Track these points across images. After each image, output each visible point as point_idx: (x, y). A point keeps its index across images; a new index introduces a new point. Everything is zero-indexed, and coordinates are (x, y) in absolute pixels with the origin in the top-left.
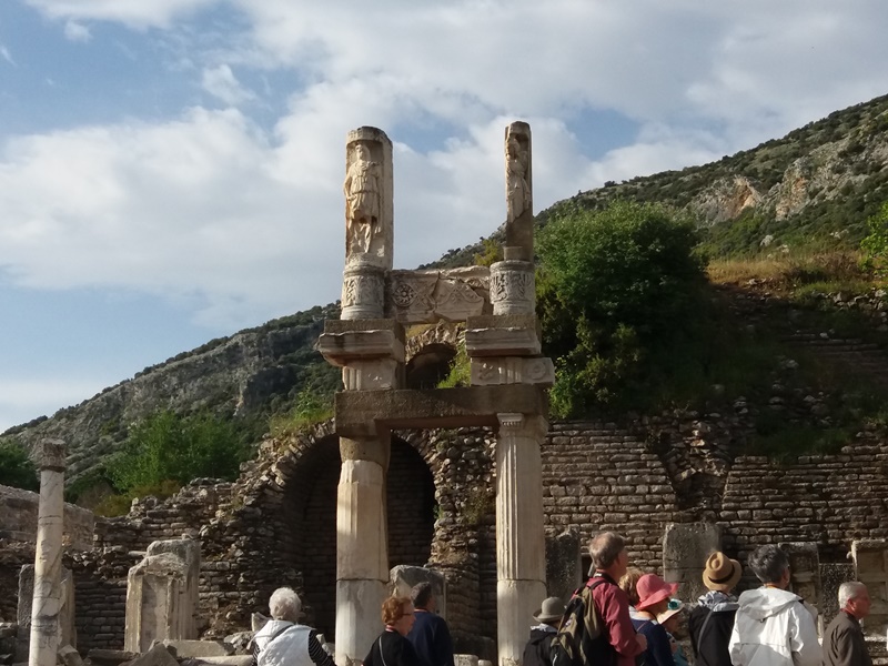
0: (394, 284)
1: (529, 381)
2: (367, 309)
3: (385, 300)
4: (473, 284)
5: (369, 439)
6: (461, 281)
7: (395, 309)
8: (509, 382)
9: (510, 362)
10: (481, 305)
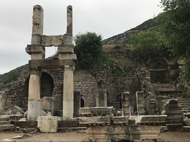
0: (43, 38)
1: (71, 59)
2: (37, 43)
3: (41, 41)
4: (60, 38)
5: (36, 70)
6: (57, 38)
7: (43, 43)
8: (67, 59)
9: (67, 54)
10: (61, 43)
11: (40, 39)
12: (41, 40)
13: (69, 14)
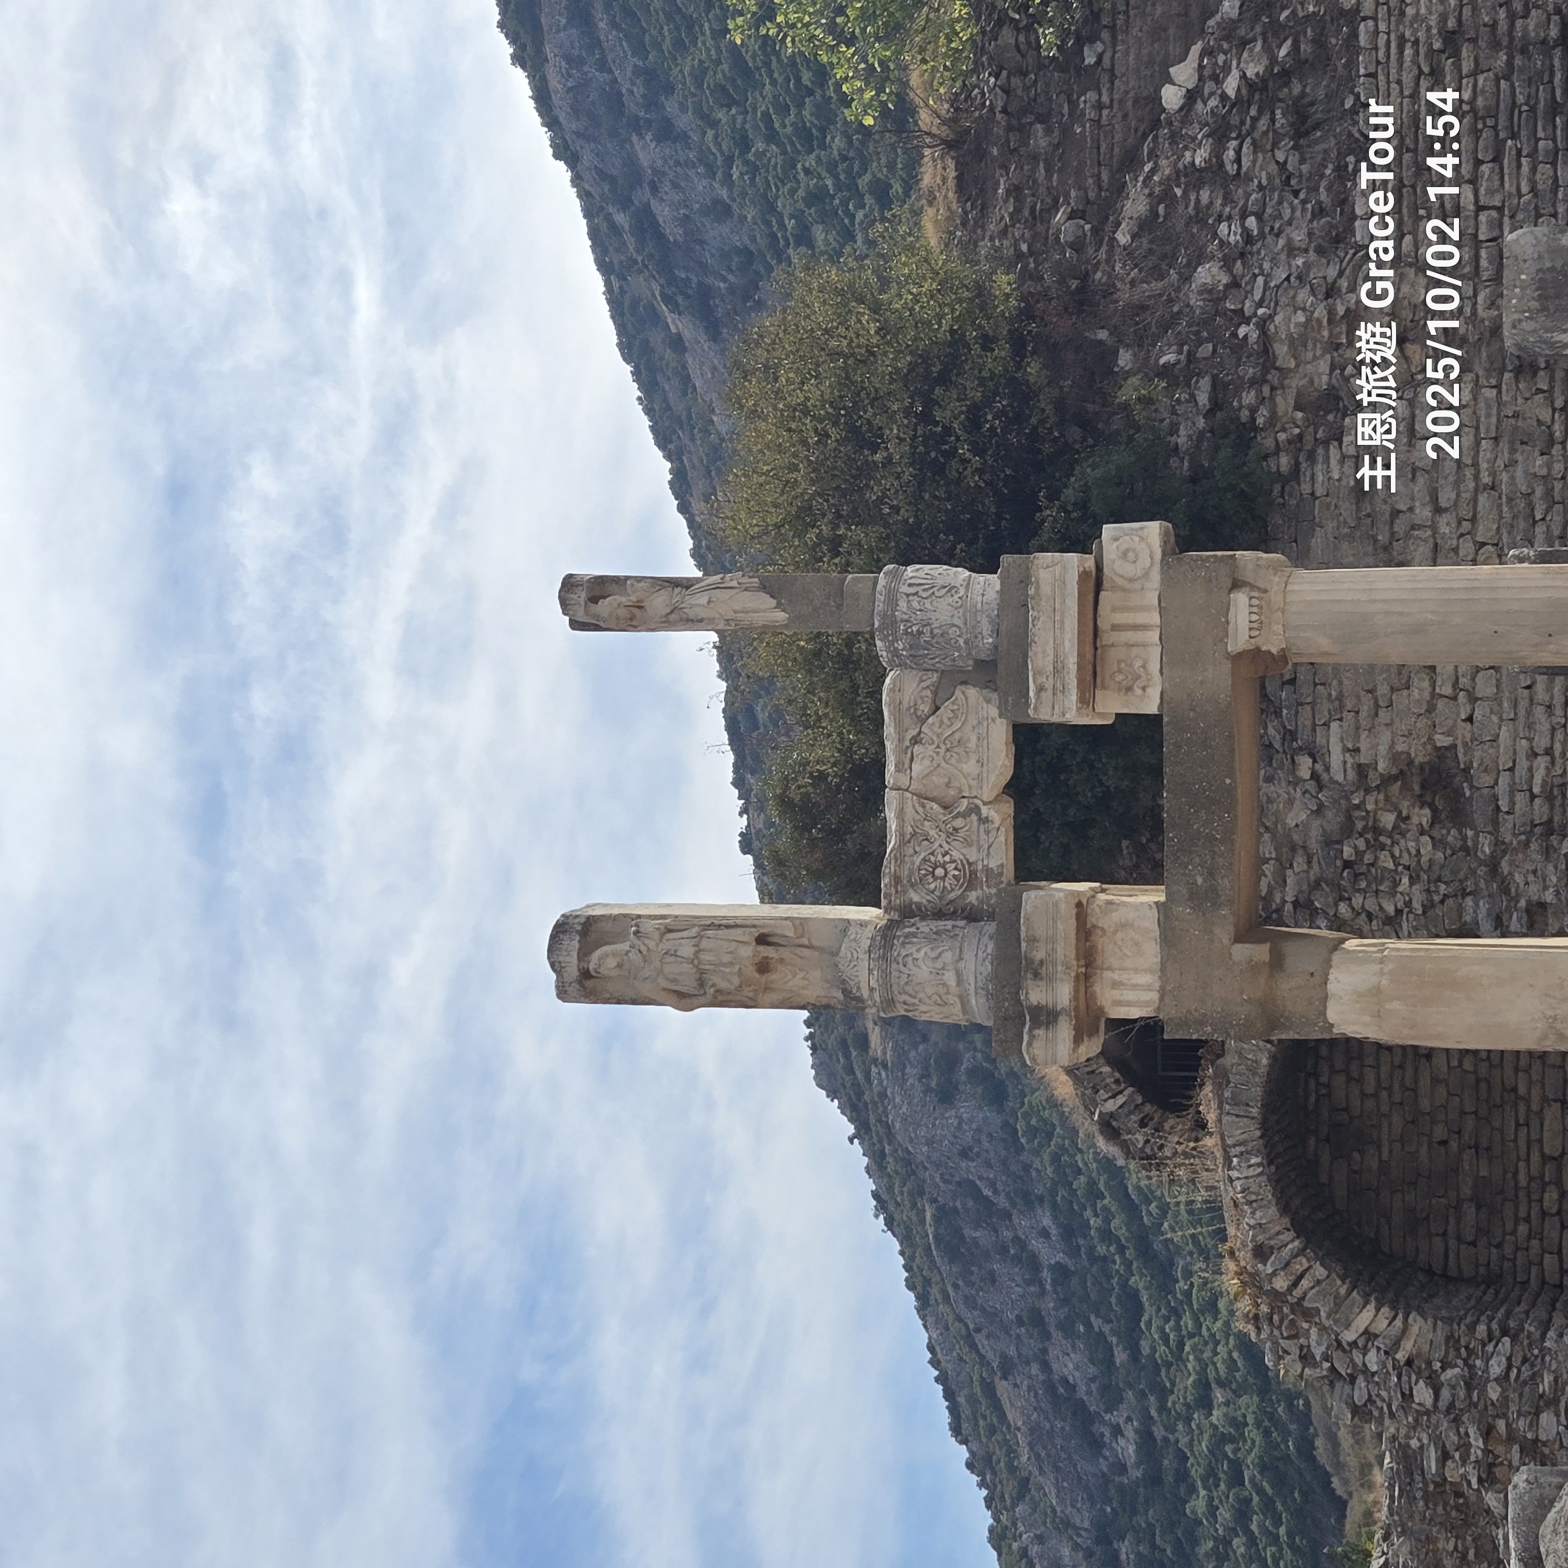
1: (1156, 577)
2: (969, 955)
3: (953, 915)
4: (925, 708)
5: (1277, 963)
6: (916, 740)
7: (973, 897)
8: (1155, 618)
9: (1107, 617)
10: (972, 692)
11: (925, 927)
12: (939, 914)
13: (659, 603)
